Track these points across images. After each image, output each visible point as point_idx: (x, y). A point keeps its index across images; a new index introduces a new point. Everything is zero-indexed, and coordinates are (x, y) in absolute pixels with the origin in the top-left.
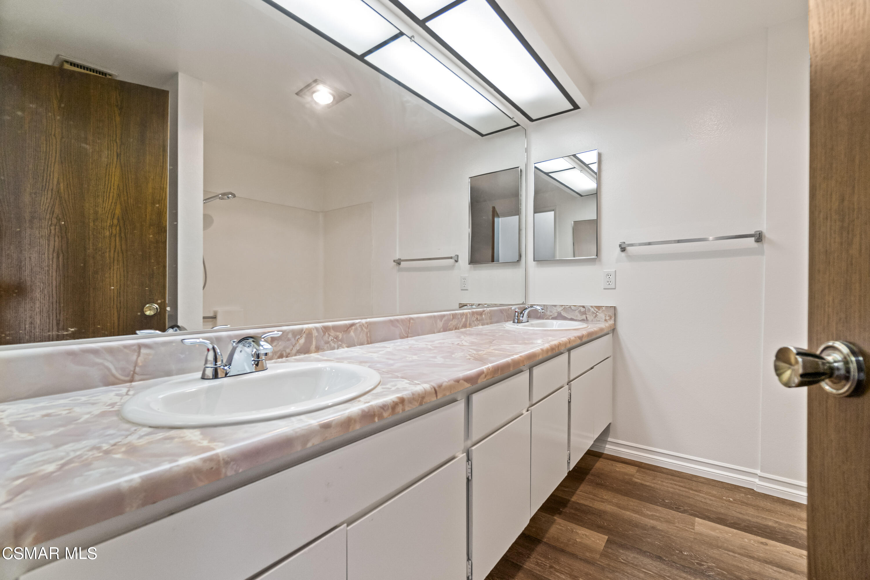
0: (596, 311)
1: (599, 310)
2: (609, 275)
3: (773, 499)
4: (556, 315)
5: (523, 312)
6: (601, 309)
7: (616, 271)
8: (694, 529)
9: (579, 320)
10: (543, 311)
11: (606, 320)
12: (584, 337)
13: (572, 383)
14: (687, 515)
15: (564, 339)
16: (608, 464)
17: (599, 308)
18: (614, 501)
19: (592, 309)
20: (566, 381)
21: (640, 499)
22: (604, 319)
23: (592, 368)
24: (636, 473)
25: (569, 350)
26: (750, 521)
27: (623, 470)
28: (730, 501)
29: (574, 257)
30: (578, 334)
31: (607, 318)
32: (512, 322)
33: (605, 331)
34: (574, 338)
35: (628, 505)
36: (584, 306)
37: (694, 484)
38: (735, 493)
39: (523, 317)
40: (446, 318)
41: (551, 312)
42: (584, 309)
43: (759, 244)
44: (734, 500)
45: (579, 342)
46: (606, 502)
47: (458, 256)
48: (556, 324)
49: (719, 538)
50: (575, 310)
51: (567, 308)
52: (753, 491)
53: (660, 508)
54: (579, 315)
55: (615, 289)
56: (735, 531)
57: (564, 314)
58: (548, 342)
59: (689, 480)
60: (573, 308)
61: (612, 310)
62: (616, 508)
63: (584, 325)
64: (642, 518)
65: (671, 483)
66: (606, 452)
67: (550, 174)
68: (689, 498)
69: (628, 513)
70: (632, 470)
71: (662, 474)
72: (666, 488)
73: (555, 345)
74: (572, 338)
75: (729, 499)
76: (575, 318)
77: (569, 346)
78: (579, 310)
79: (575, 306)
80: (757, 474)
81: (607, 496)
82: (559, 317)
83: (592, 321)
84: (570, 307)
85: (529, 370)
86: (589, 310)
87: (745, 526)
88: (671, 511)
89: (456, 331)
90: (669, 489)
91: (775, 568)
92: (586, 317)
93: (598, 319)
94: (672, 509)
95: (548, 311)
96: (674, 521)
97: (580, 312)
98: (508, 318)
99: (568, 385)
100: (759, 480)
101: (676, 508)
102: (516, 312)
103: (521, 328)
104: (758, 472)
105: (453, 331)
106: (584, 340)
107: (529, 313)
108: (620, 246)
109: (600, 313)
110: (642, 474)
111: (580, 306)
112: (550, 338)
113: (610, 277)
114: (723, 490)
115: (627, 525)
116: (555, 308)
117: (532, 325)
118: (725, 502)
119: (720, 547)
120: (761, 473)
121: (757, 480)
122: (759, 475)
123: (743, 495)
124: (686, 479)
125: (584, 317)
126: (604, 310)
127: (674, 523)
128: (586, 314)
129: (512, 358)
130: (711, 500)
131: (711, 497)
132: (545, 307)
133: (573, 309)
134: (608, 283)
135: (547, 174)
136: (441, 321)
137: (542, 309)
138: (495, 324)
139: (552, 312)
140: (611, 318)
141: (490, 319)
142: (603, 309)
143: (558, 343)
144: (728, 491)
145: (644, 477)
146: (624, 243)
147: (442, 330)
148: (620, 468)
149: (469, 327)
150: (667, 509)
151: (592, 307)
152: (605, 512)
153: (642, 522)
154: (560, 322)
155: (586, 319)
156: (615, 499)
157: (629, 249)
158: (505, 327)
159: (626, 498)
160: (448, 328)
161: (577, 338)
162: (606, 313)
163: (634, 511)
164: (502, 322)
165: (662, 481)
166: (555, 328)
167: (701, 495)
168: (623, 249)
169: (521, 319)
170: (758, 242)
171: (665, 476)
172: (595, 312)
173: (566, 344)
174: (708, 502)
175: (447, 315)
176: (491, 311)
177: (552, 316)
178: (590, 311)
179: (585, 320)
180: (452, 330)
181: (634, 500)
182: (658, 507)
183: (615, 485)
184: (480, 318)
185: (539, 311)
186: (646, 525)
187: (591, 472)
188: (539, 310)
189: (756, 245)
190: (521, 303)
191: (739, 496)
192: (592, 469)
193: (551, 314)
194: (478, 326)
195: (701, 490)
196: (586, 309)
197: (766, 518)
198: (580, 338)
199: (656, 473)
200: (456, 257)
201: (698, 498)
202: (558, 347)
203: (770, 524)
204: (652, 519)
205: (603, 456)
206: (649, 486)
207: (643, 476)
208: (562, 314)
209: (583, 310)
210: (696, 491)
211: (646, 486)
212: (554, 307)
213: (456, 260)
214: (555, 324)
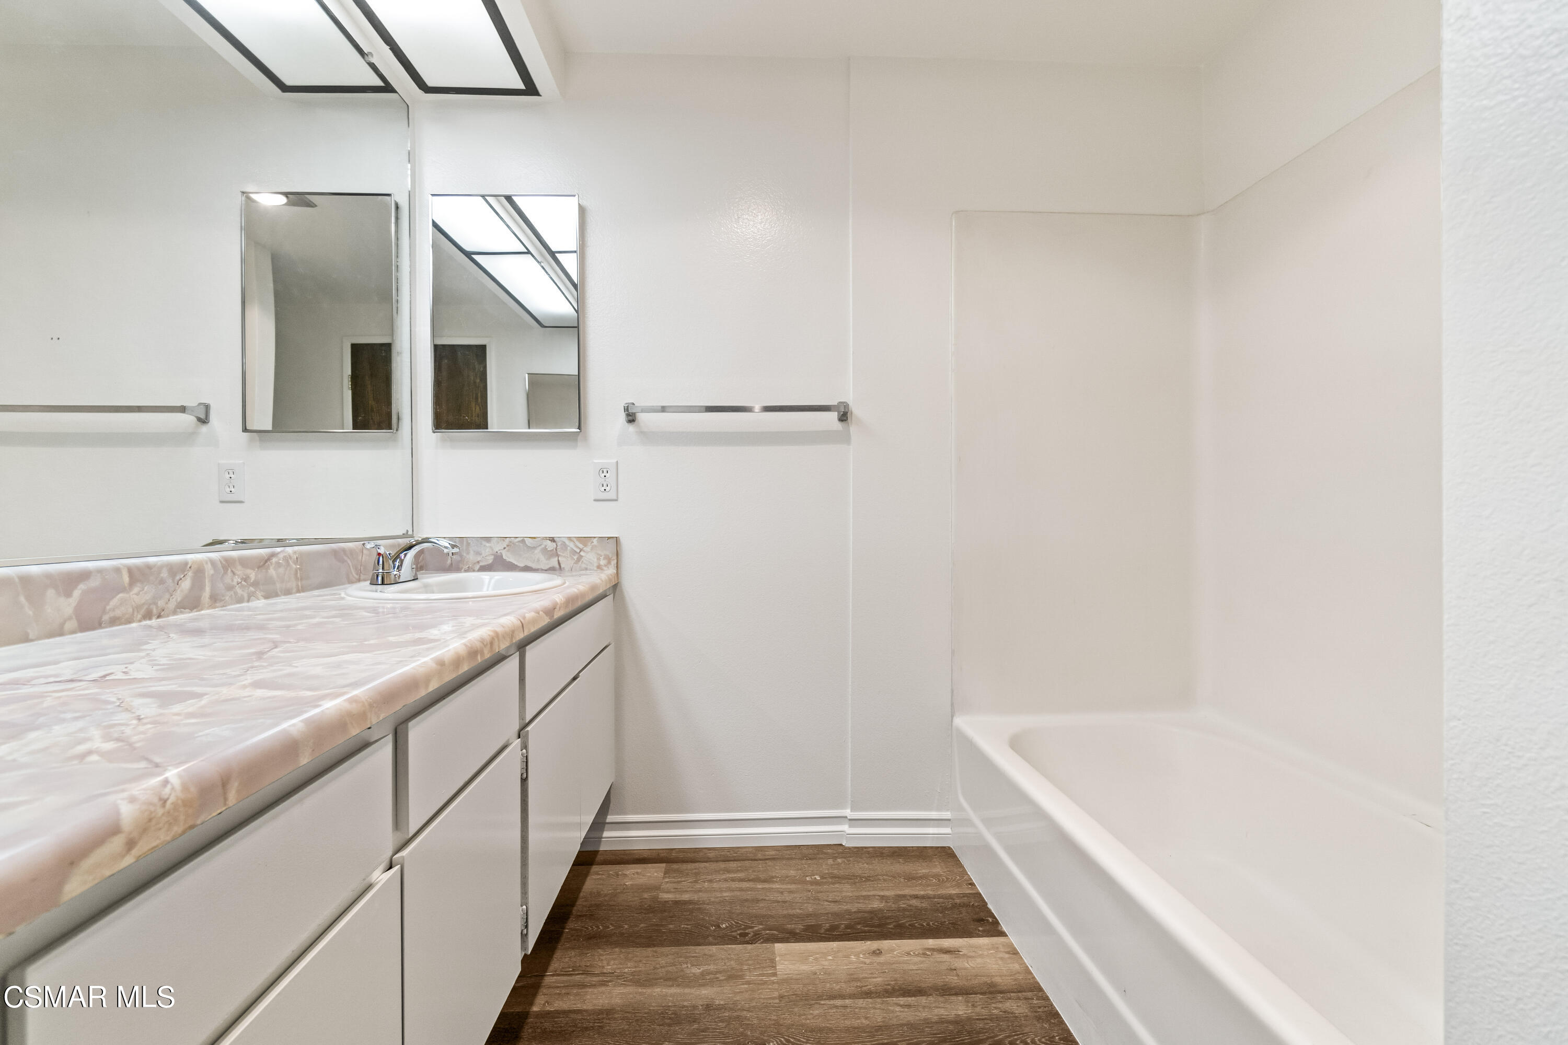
0: (578, 547)
1: (585, 546)
2: (605, 471)
3: (868, 853)
4: (490, 562)
5: (402, 555)
6: (589, 544)
7: (617, 461)
8: (775, 974)
9: (542, 570)
10: (456, 550)
11: (599, 567)
12: (558, 607)
13: (529, 728)
14: (762, 943)
15: (508, 621)
16: (609, 876)
17: (585, 540)
18: (626, 970)
19: (571, 545)
20: (517, 727)
21: (677, 943)
22: (596, 565)
23: (575, 679)
24: (664, 878)
25: (521, 647)
26: (849, 912)
27: (641, 880)
28: (816, 883)
29: (529, 428)
30: (543, 602)
31: (603, 562)
32: (369, 582)
33: (601, 591)
34: (533, 614)
35: (655, 968)
36: (553, 538)
37: (760, 865)
38: (820, 861)
39: (399, 568)
40: (94, 583)
41: (478, 553)
42: (554, 544)
43: (843, 423)
44: (822, 877)
45: (546, 621)
46: (610, 981)
47: (207, 407)
48: (490, 582)
49: (815, 974)
50: (534, 548)
51: (519, 544)
52: (842, 847)
53: (714, 949)
54: (542, 558)
55: (616, 500)
56: (834, 945)
57: (508, 557)
58: (462, 634)
59: (752, 860)
60: (528, 541)
61: (612, 545)
62: (630, 989)
63: (556, 581)
64: (687, 990)
65: (726, 880)
66: (603, 848)
67: (474, 256)
68: (758, 901)
69: (657, 990)
70: (653, 873)
71: (707, 864)
72: (719, 895)
73: (482, 641)
74: (530, 615)
75: (815, 878)
76: (534, 566)
77: (520, 636)
78: (543, 546)
79: (534, 538)
80: (846, 817)
81: (612, 962)
82: (499, 564)
83: (571, 570)
84: (523, 541)
85: (390, 738)
86: (565, 546)
87: (847, 927)
88: (734, 946)
89: (148, 622)
90: (725, 894)
91: (902, 1000)
92: (558, 561)
93: (584, 566)
94: (734, 941)
95: (472, 552)
96: (741, 970)
97: (545, 550)
98: (359, 573)
99: (519, 737)
100: (850, 826)
101: (741, 935)
102: (379, 554)
103: (390, 596)
104: (848, 813)
105: (134, 625)
106: (558, 614)
107: (417, 556)
108: (626, 409)
109: (587, 552)
110: (674, 877)
111: (546, 538)
112: (469, 621)
113: (608, 475)
114: (803, 862)
115: (658, 1028)
116: (488, 545)
117: (427, 588)
118: (810, 887)
119: (820, 997)
120: (852, 813)
121: (845, 828)
122: (849, 818)
123: (830, 861)
124: (748, 860)
125: (554, 562)
126: (596, 546)
127: (741, 977)
128: (558, 556)
129: (313, 712)
130: (791, 892)
131: (789, 886)
132: (457, 542)
133: (529, 545)
134: (603, 488)
135: (468, 255)
136: (68, 594)
137: (453, 546)
138: (316, 592)
139: (481, 554)
140: (609, 563)
141: (297, 579)
142: (593, 542)
143: (491, 633)
144: (810, 862)
145: (679, 882)
146: (633, 404)
147: (71, 624)
148: (634, 876)
149: (211, 606)
150: (727, 944)
151: (570, 538)
152: (608, 1012)
153: (685, 1004)
154: (498, 576)
155: (558, 566)
156: (629, 965)
157: (641, 417)
158: (343, 599)
159: (649, 951)
160: (106, 618)
161: (541, 612)
162: (600, 552)
163: (672, 979)
164: (343, 584)
165: (710, 881)
166: (488, 590)
167: (774, 886)
168: (631, 418)
169: (395, 573)
170: (843, 421)
171: (713, 866)
172: (578, 551)
173: (513, 632)
174: (787, 899)
175: (100, 571)
176: (301, 554)
177: (481, 564)
178: (567, 548)
179: (557, 569)
180: (129, 621)
181: (666, 950)
182: (710, 947)
183: (626, 926)
184: (256, 576)
185: (446, 551)
186: (695, 1007)
187: (575, 910)
188: (446, 548)
189: (838, 426)
190: (401, 533)
191: (827, 866)
192: (576, 898)
193: (479, 559)
194: (248, 601)
195: (773, 877)
196: (559, 544)
197: (869, 896)
198: (549, 612)
199: (697, 865)
200: (203, 409)
201: (772, 897)
202: (492, 643)
203: (876, 905)
204: (703, 985)
205: (599, 858)
206: (690, 902)
207: (676, 880)
208: (504, 557)
209: (551, 546)
210: (765, 881)
211: (685, 903)
212: (484, 543)
213: (203, 416)
214: (487, 581)
